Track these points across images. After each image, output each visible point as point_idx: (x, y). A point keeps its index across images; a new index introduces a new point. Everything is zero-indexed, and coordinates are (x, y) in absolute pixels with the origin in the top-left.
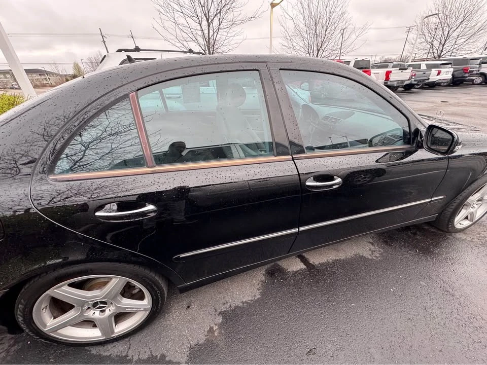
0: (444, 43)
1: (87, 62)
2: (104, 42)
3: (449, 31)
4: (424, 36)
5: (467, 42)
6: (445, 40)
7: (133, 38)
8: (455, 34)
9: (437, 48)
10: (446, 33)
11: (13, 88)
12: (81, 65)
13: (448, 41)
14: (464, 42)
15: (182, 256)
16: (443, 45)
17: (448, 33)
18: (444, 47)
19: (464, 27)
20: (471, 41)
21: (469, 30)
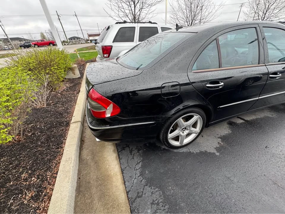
0: (266, 13)
1: (48, 32)
2: (59, 19)
3: (269, 6)
4: (253, 9)
5: (279, 12)
6: (266, 11)
7: (76, 16)
8: (272, 7)
9: (262, 16)
10: (267, 7)
11: (5, 50)
12: (45, 34)
13: (268, 12)
14: (278, 12)
15: (221, 107)
16: (265, 14)
17: (268, 7)
18: (266, 15)
19: (278, 2)
20: (282, 11)
21: (281, 4)
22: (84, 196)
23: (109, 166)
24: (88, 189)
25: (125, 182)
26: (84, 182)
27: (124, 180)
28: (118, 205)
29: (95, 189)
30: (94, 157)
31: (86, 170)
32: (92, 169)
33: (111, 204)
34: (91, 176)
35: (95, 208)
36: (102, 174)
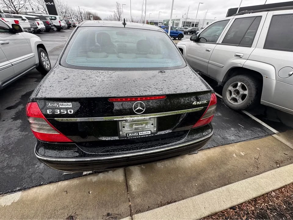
22: (230, 177)
23: (199, 161)
24: (224, 176)
25: (209, 148)
26: (221, 181)
27: (207, 149)
28: (224, 152)
29: (221, 169)
30: (194, 178)
31: (210, 183)
32: (206, 176)
33: (225, 156)
34: (214, 175)
35: (232, 167)
36: (208, 166)
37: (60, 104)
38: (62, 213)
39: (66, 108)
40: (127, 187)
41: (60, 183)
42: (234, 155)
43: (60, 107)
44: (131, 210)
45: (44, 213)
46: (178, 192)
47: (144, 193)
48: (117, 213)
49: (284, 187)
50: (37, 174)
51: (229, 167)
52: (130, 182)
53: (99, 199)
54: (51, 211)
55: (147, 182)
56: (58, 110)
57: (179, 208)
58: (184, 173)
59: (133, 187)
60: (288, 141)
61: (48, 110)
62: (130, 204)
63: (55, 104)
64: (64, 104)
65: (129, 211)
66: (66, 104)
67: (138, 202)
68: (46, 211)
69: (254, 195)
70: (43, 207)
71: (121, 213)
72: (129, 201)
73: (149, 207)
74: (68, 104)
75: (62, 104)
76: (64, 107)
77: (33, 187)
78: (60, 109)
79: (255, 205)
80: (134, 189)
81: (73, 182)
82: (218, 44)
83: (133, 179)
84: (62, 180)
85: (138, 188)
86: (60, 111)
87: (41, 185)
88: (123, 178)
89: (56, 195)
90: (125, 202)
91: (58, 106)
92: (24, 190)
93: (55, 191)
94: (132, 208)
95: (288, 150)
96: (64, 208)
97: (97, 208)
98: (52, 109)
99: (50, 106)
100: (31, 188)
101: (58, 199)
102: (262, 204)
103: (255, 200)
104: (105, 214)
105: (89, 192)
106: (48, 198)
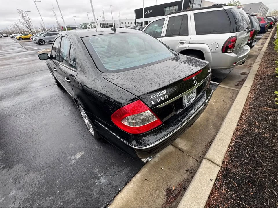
24: (218, 115)
29: (214, 113)
30: (208, 124)
31: (216, 122)
32: (212, 120)
34: (214, 118)
37: (159, 93)
38: (159, 192)
39: (163, 95)
40: (181, 150)
41: (134, 179)
42: (213, 103)
43: (159, 95)
44: (196, 160)
45: (147, 202)
46: (207, 135)
47: (193, 147)
48: (190, 166)
49: (244, 106)
50: (106, 187)
51: (216, 110)
52: (179, 147)
53: (172, 168)
54: (150, 198)
55: (189, 141)
56: (159, 99)
57: (220, 139)
58: (201, 124)
59: (184, 148)
60: (226, 85)
61: (152, 102)
62: (192, 157)
63: (156, 95)
64: (161, 92)
65: (195, 161)
66: (162, 92)
67: (195, 153)
68: (146, 200)
69: (239, 115)
70: (141, 200)
71: (193, 165)
72: (190, 156)
73: (202, 152)
74: (163, 91)
75: (160, 93)
76: (162, 95)
77: (115, 197)
78: (160, 97)
79: (243, 119)
80: (185, 149)
81: (143, 171)
82: (163, 37)
83: (179, 144)
84: (134, 176)
85: (187, 147)
86: (160, 99)
87: (120, 191)
88: (173, 148)
89: (141, 187)
90: (188, 158)
91: (157, 95)
92: (110, 204)
93: (137, 186)
94: (195, 158)
95: (230, 90)
96: (157, 189)
97: (177, 173)
98: (154, 100)
99: (152, 98)
100: (114, 199)
101: (145, 188)
102: (244, 117)
103: (241, 117)
104: (185, 172)
105: (162, 169)
106: (137, 193)
